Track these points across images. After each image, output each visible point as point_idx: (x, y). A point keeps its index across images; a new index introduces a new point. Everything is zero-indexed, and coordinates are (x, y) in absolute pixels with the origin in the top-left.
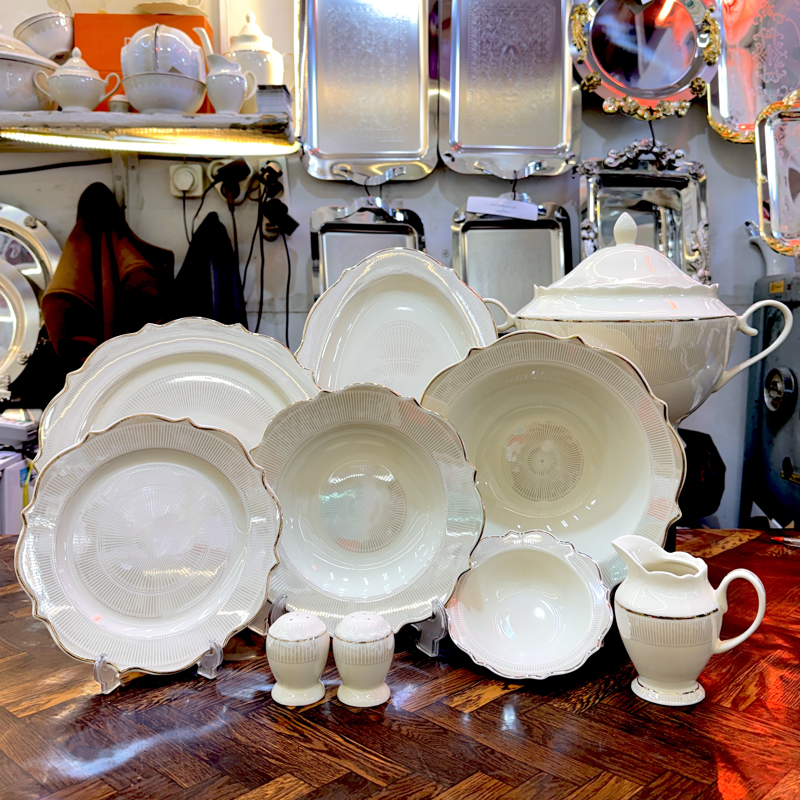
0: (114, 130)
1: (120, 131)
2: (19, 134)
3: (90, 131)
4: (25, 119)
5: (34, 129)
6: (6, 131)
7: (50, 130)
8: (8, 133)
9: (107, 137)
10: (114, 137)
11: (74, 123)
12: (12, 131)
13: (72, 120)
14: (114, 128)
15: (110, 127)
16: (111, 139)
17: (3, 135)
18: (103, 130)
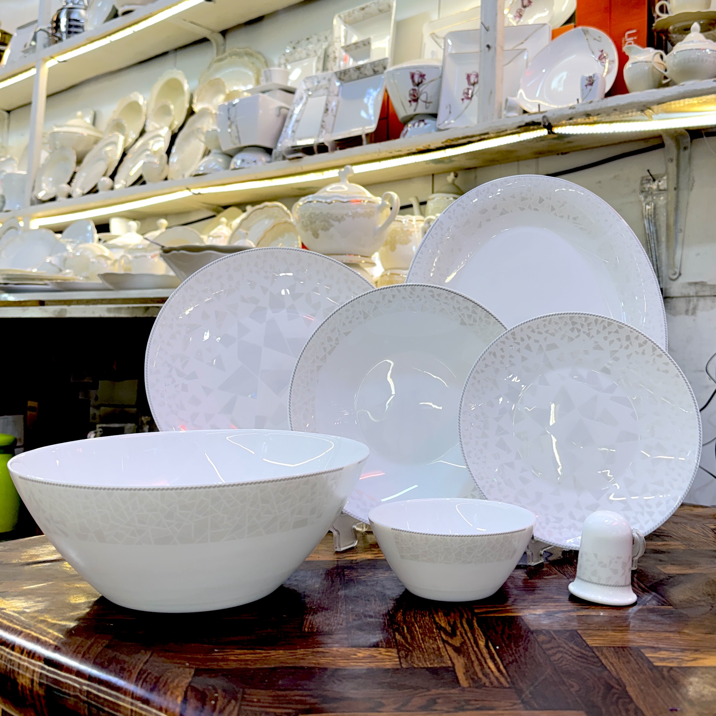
0: (650, 109)
1: (655, 107)
2: (568, 127)
3: (628, 113)
4: (570, 112)
5: (579, 120)
6: (557, 126)
7: (592, 119)
8: (560, 128)
9: (646, 118)
10: (653, 116)
11: (611, 107)
12: (562, 125)
13: (609, 105)
14: (648, 106)
15: (644, 106)
16: (650, 118)
17: (556, 130)
18: (638, 111)
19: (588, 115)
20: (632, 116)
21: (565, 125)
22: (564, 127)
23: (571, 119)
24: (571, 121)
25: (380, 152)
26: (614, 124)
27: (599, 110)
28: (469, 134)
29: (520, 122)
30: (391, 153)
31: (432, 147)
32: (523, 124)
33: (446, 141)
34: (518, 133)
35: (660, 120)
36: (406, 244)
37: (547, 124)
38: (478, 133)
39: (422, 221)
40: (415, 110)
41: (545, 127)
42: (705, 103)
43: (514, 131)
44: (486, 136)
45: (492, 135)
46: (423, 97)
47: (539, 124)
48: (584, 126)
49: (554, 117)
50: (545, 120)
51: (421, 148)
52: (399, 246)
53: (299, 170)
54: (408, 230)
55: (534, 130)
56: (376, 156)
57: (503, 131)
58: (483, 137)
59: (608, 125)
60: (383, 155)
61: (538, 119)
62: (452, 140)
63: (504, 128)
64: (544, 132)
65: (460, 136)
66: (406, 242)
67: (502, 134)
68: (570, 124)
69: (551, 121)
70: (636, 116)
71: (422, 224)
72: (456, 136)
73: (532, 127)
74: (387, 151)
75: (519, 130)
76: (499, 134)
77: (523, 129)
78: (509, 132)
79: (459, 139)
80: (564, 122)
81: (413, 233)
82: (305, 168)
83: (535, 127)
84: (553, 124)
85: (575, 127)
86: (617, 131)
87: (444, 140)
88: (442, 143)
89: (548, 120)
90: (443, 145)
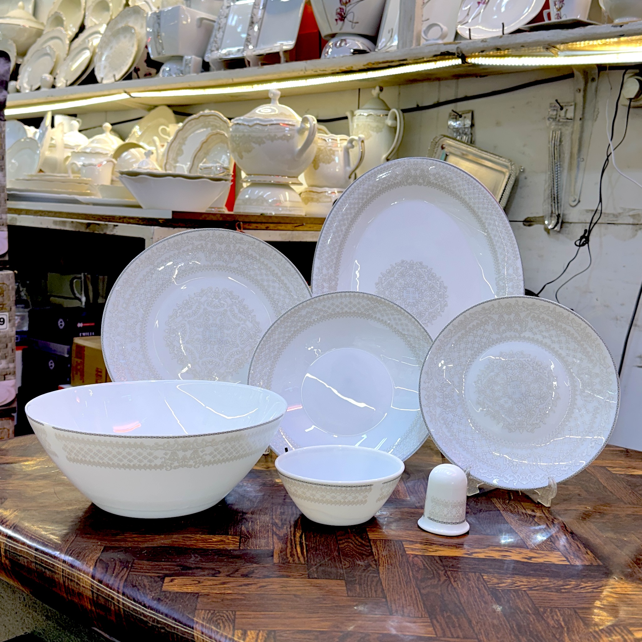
1: (560, 46)
2: (481, 58)
3: (536, 49)
4: (481, 45)
5: (491, 53)
6: (471, 57)
7: (502, 53)
8: (473, 59)
9: (551, 54)
10: (559, 53)
11: (519, 44)
12: (475, 57)
13: (518, 41)
14: (553, 45)
15: (549, 45)
16: (556, 55)
17: (469, 60)
18: (544, 48)
19: (498, 49)
20: (539, 52)
21: (478, 56)
22: (477, 58)
23: (482, 52)
24: (484, 53)
25: (306, 70)
26: (523, 58)
27: (508, 45)
28: (390, 59)
29: (436, 51)
30: (316, 71)
31: (355, 68)
32: (439, 53)
33: (368, 64)
34: (435, 61)
35: (565, 56)
36: (329, 163)
37: (460, 55)
38: (398, 59)
39: (346, 140)
40: (341, 29)
41: (458, 57)
42: (605, 44)
43: (431, 59)
44: (405, 62)
45: (410, 61)
46: (349, 17)
47: (453, 54)
48: (495, 58)
49: (468, 48)
50: (459, 51)
51: (344, 69)
52: (321, 165)
53: (230, 81)
54: (331, 150)
55: (449, 59)
56: (302, 74)
57: (420, 59)
58: (402, 63)
59: (517, 58)
60: (309, 73)
61: (452, 50)
62: (373, 64)
63: (421, 56)
64: (459, 61)
65: (381, 61)
66: (330, 160)
67: (419, 61)
68: (483, 56)
69: (464, 53)
70: (544, 52)
71: (345, 143)
72: (377, 61)
73: (447, 57)
74: (312, 70)
75: (434, 58)
76: (417, 61)
77: (439, 57)
78: (425, 59)
79: (380, 63)
80: (477, 54)
81: (336, 153)
82: (236, 80)
83: (450, 57)
84: (466, 55)
85: (487, 58)
86: (526, 64)
87: (365, 63)
88: (364, 66)
89: (462, 52)
90: (365, 67)
